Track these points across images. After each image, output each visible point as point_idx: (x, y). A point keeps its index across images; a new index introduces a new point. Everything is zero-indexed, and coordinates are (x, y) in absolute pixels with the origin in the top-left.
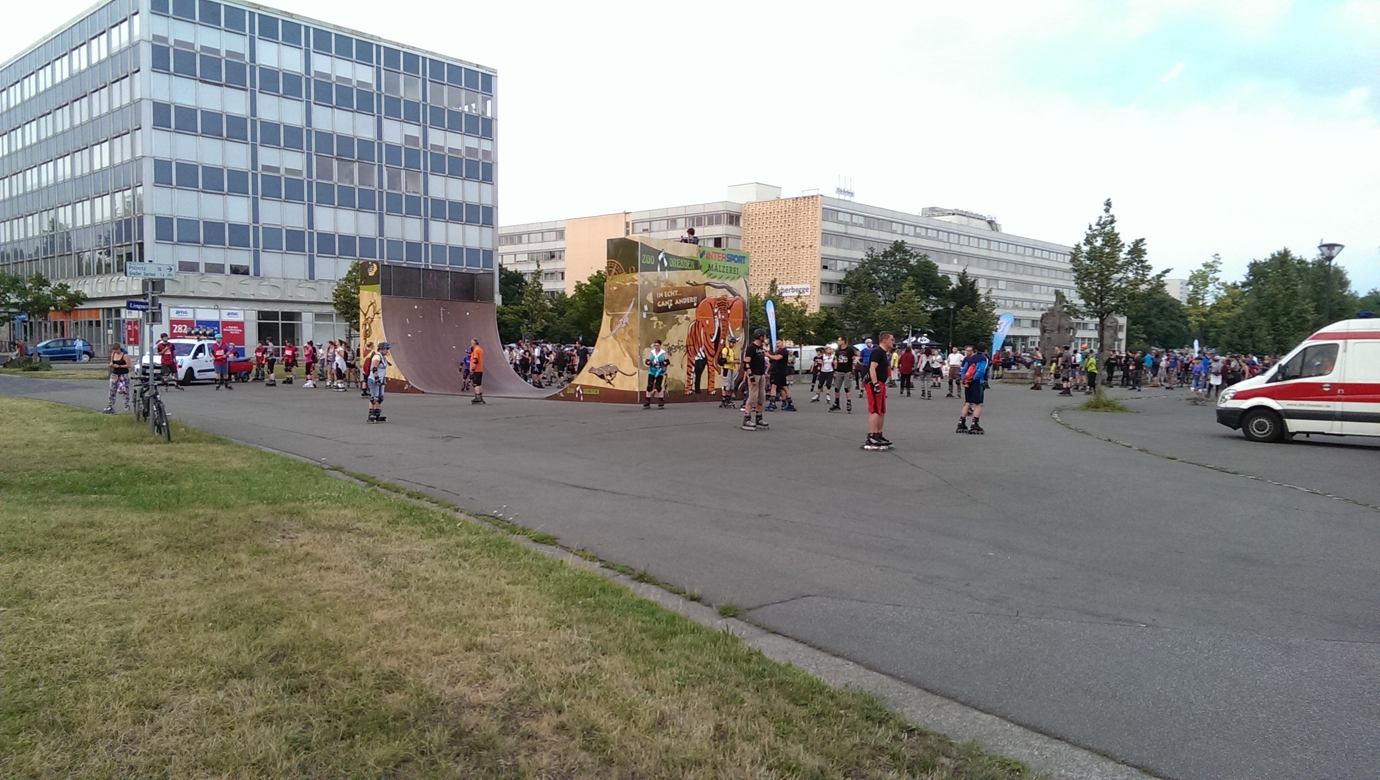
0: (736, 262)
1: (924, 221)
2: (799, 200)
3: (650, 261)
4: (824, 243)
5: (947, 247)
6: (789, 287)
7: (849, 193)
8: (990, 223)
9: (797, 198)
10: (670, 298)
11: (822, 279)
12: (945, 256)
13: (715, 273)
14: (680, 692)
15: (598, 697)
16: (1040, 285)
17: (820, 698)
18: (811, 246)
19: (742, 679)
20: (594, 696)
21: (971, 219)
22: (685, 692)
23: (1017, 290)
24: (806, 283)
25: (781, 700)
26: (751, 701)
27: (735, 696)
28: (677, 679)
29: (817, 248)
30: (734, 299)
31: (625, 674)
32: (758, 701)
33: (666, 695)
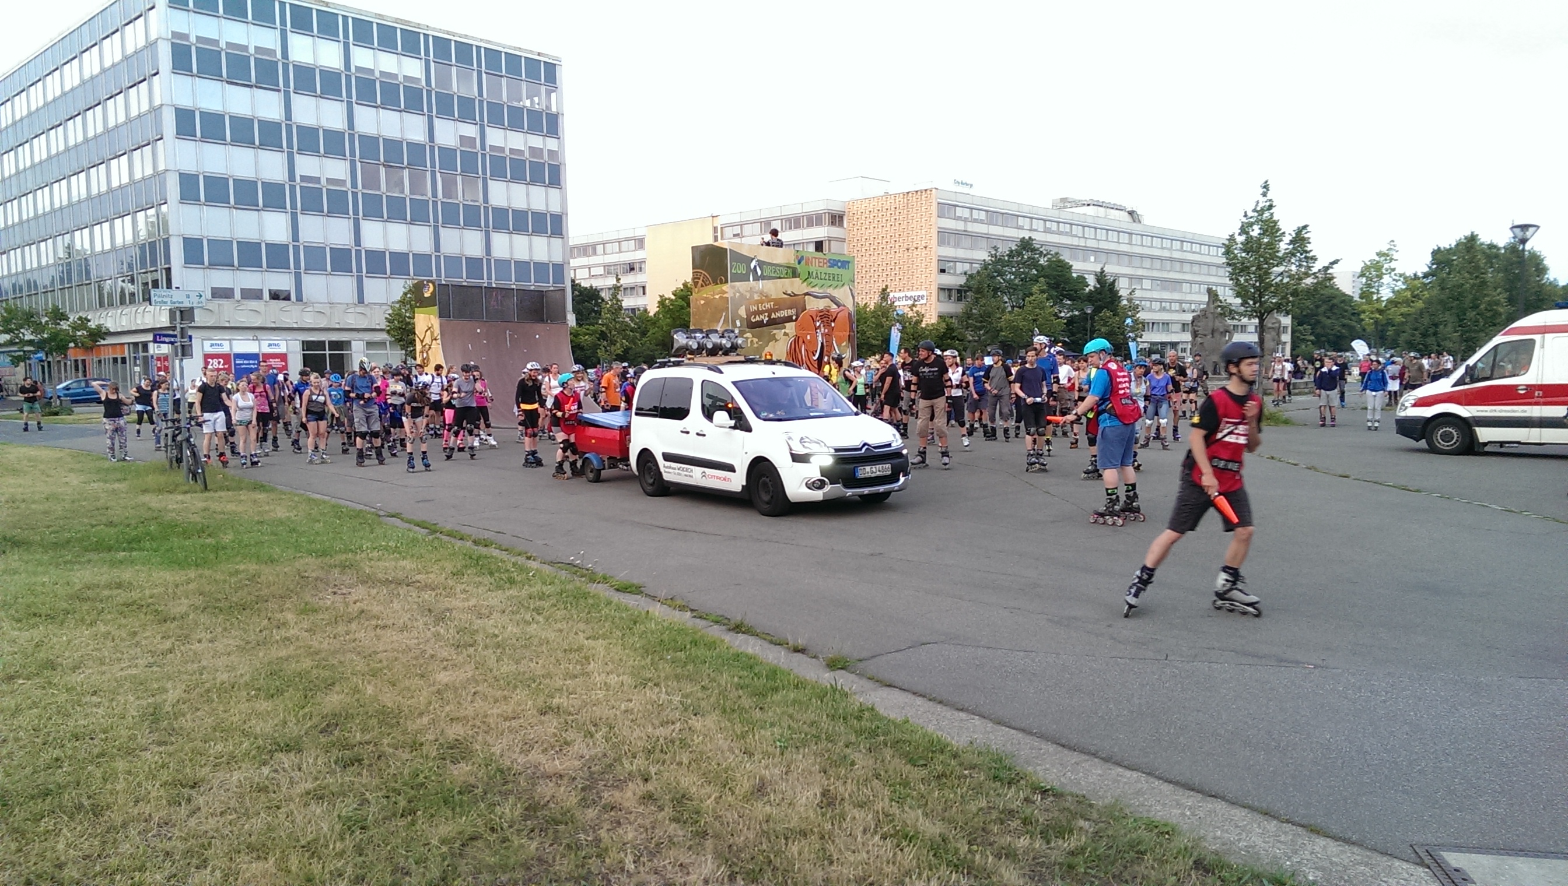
0: (839, 268)
1: (1054, 214)
2: (910, 195)
3: (742, 270)
4: (941, 242)
5: (1082, 243)
6: (902, 294)
7: (967, 185)
8: (1131, 213)
9: (908, 193)
10: (766, 311)
11: (939, 285)
12: (1080, 254)
13: (816, 281)
14: (782, 754)
15: (690, 763)
16: (1191, 282)
17: (941, 758)
18: (926, 247)
19: (853, 738)
20: (685, 761)
21: (1108, 210)
22: (787, 755)
23: (1164, 289)
24: (921, 289)
25: (897, 760)
26: (863, 762)
27: (845, 757)
28: (779, 741)
29: (933, 250)
30: (838, 310)
31: (719, 735)
32: (871, 762)
33: (766, 757)
